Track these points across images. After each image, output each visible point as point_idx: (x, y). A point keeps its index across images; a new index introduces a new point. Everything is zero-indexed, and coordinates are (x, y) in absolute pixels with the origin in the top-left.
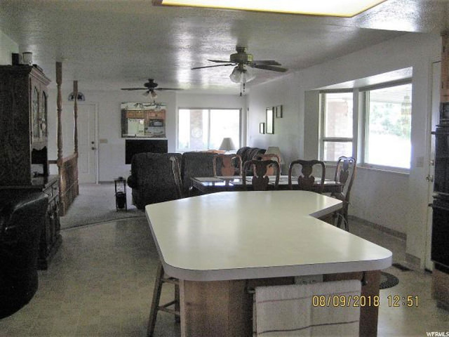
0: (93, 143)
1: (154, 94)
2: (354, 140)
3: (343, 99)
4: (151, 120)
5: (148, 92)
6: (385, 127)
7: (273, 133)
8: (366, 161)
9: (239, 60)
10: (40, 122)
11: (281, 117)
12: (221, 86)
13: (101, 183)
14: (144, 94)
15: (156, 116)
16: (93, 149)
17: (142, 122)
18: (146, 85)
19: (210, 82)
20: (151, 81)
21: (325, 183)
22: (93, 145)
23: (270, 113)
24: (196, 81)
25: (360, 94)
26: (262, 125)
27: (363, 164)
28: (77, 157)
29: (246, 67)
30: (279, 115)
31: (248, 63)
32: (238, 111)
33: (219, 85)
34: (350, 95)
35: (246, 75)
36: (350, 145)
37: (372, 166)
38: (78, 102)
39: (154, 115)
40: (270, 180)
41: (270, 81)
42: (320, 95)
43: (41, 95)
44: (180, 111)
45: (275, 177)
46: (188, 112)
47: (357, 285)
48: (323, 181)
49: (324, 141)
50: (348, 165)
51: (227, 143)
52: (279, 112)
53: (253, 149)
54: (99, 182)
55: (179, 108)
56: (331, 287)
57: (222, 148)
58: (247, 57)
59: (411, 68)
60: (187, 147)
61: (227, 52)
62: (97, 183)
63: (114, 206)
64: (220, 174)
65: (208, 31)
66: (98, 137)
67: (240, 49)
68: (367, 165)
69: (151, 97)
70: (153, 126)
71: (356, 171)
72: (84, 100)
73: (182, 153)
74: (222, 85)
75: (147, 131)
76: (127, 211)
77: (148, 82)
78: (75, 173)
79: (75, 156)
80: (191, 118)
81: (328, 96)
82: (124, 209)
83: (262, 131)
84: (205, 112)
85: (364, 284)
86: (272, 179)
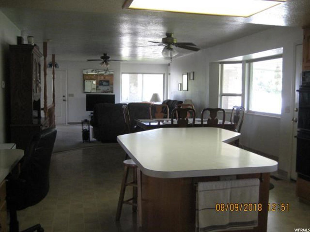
0: (64, 96)
1: (107, 64)
2: (243, 95)
3: (235, 67)
4: (100, 81)
5: (103, 62)
6: (260, 86)
7: (187, 90)
8: (250, 109)
9: (168, 42)
10: (37, 82)
11: (193, 79)
12: (151, 59)
13: (70, 124)
14: (100, 64)
15: (104, 78)
16: (64, 100)
17: (94, 82)
18: (102, 58)
19: (144, 56)
20: (105, 55)
21: (225, 123)
22: (64, 98)
23: (185, 77)
24: (133, 55)
25: (247, 65)
26: (180, 85)
27: (248, 111)
28: (54, 106)
29: (172, 47)
30: (192, 78)
31: (174, 44)
32: (162, 75)
33: (151, 57)
34: (240, 65)
35: (172, 52)
36: (240, 98)
37: (254, 112)
38: (55, 69)
39: (102, 78)
40: (189, 121)
41: (185, 55)
42: (220, 65)
43: (38, 65)
44: (123, 75)
45: (192, 119)
46: (128, 75)
47: (257, 181)
48: (224, 122)
49: (222, 95)
50: (239, 112)
51: (155, 97)
52: (192, 76)
53: (174, 101)
54: (68, 123)
55: (122, 73)
56: (242, 182)
57: (152, 100)
58: (173, 40)
59: (282, 48)
60: (127, 99)
61: (160, 37)
62: (67, 124)
63: (81, 139)
64: (154, 117)
65: (149, 23)
66: (68, 92)
67: (169, 35)
68: (251, 112)
69: (105, 66)
70: (102, 85)
71: (244, 115)
72: (58, 67)
73: (128, 104)
74: (153, 57)
75: (98, 89)
76: (90, 142)
77: (103, 55)
78: (53, 117)
79: (53, 105)
80: (130, 80)
81: (225, 66)
82: (88, 141)
83: (180, 89)
84: (140, 76)
85: (261, 181)
86: (191, 121)
